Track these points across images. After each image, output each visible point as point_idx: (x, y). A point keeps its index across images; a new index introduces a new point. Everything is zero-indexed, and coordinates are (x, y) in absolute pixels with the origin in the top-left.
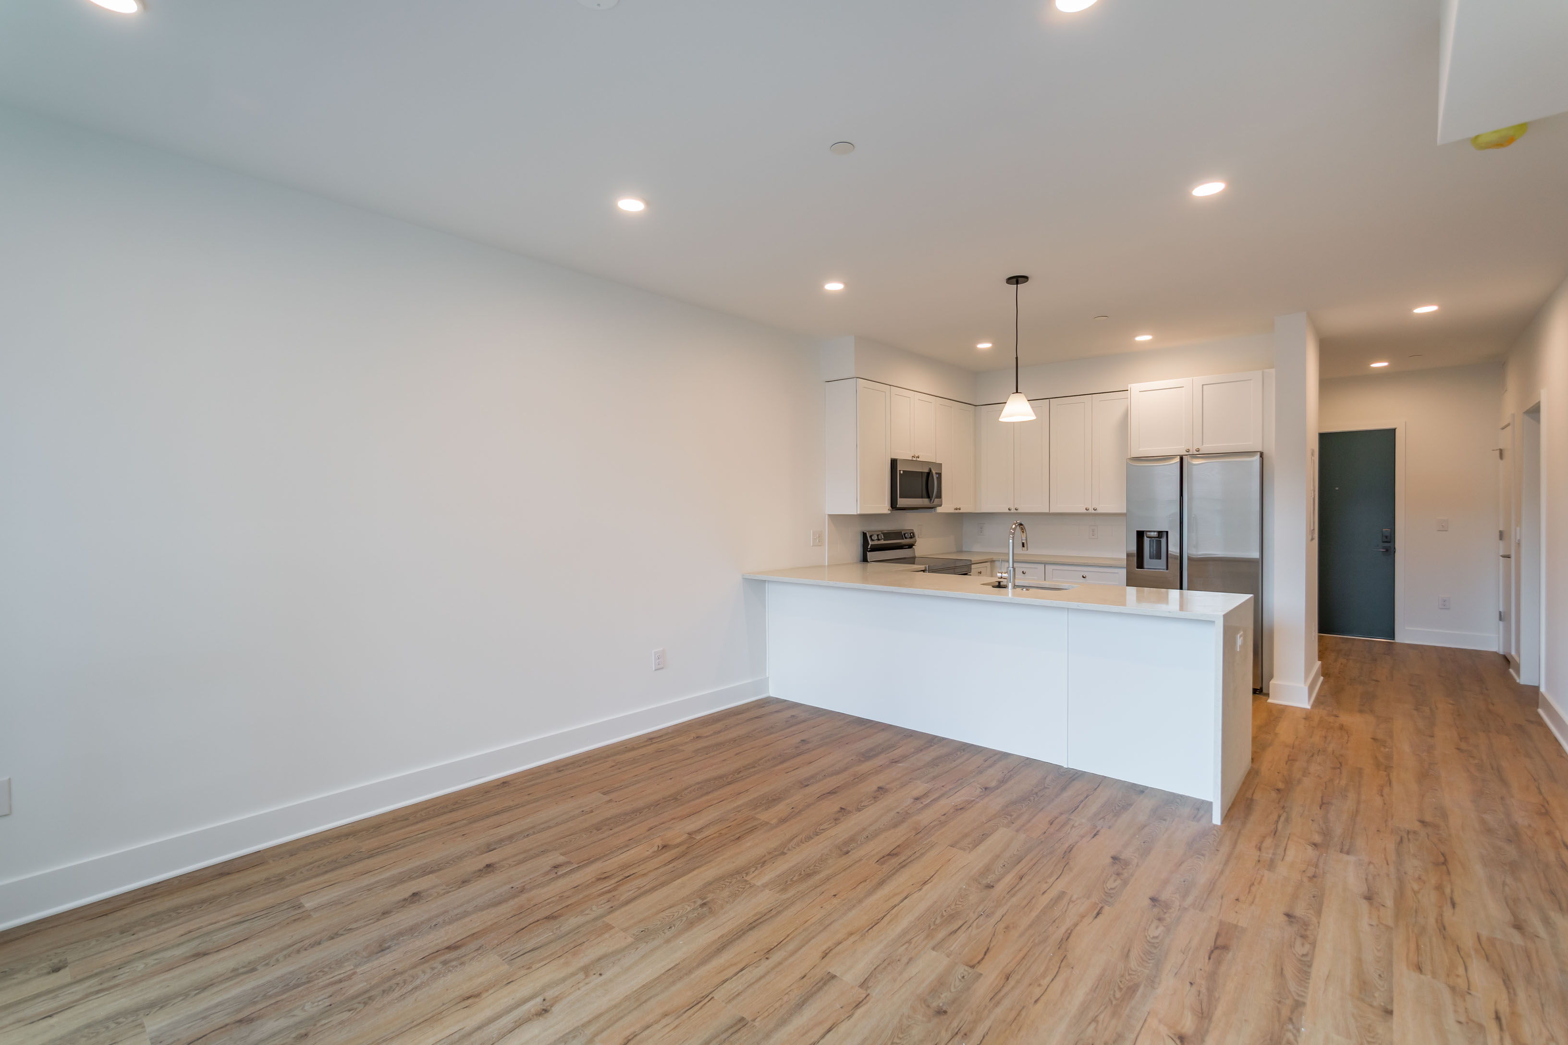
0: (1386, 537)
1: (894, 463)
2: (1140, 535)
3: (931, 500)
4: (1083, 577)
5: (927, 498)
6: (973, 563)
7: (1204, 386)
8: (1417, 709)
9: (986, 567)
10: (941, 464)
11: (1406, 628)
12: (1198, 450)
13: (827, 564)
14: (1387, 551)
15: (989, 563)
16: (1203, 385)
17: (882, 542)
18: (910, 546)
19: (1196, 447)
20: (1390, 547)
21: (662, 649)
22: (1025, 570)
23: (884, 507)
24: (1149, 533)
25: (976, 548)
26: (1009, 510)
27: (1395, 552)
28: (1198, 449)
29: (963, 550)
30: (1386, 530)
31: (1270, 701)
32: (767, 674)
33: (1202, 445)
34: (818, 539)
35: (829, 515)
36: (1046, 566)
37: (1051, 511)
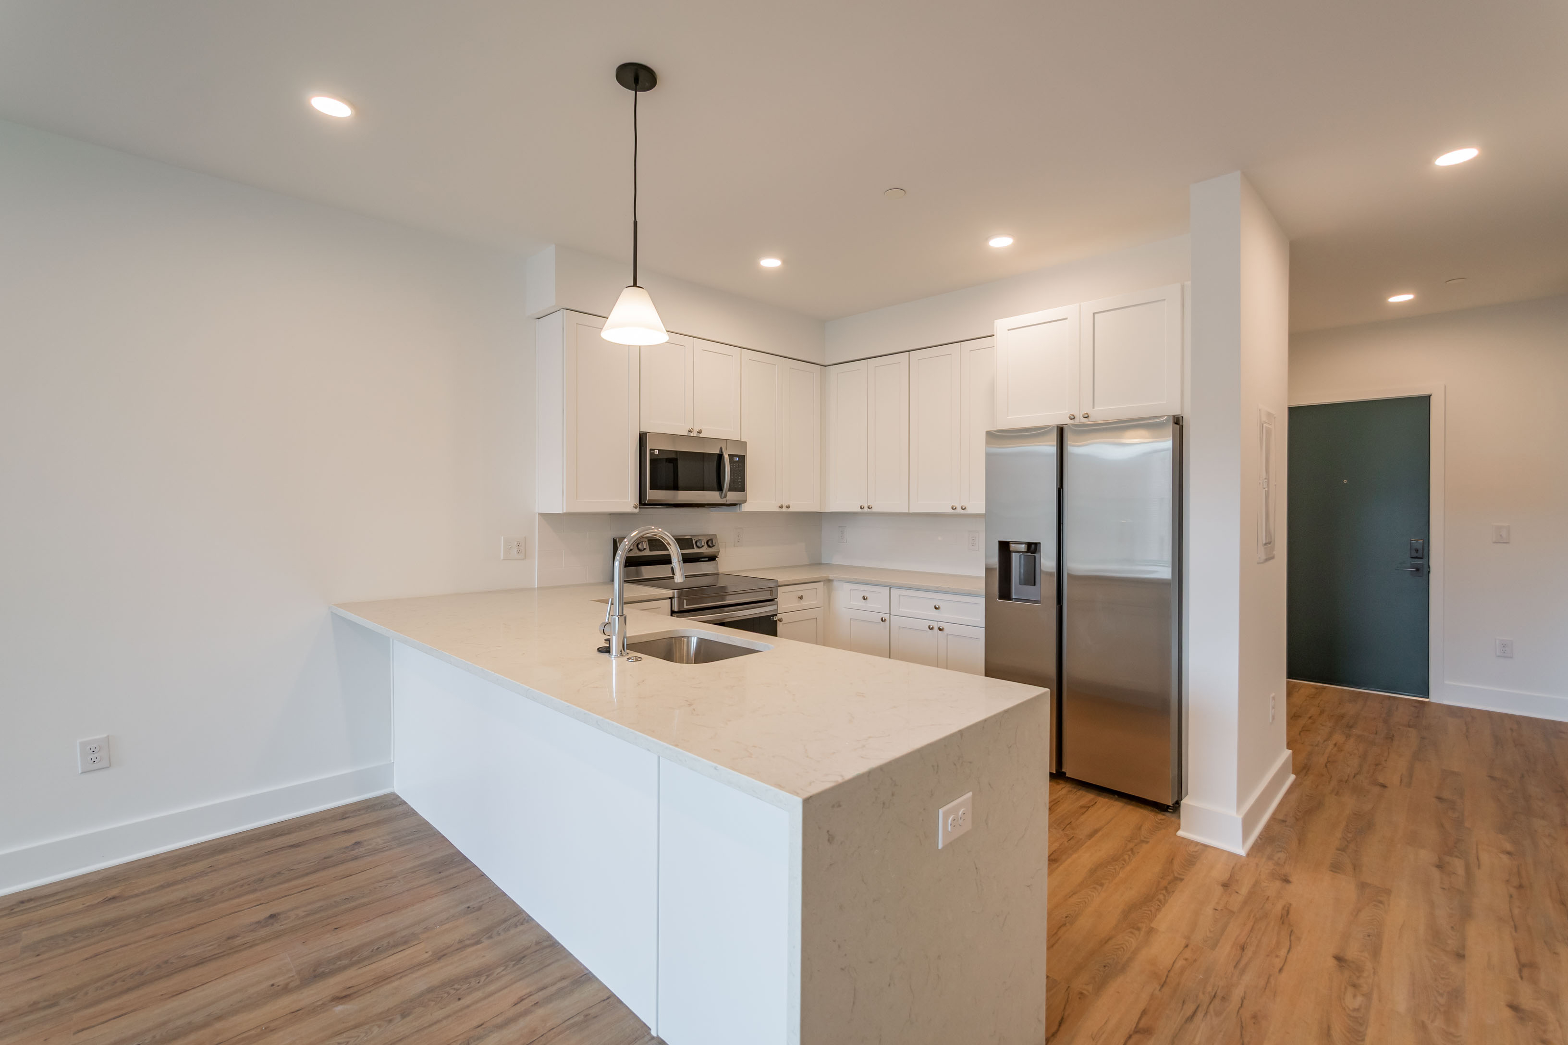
0: (1417, 551)
1: (643, 438)
2: (1004, 547)
3: (722, 493)
4: (936, 608)
5: (718, 491)
6: (780, 584)
7: (1096, 315)
8: (1440, 866)
9: (816, 589)
10: (746, 442)
11: (1447, 682)
12: (1086, 416)
13: (536, 587)
14: (1418, 570)
15: (822, 583)
16: (1094, 314)
17: (648, 553)
18: (712, 558)
19: (1083, 412)
20: (1422, 565)
21: (105, 735)
22: (866, 595)
23: (627, 502)
24: (1013, 545)
25: (837, 560)
26: (861, 508)
27: (1429, 572)
28: (1087, 414)
29: (823, 562)
30: (1418, 542)
31: (1180, 833)
32: (392, 759)
33: (1093, 408)
34: (521, 549)
35: (542, 515)
36: (891, 589)
37: (912, 511)
